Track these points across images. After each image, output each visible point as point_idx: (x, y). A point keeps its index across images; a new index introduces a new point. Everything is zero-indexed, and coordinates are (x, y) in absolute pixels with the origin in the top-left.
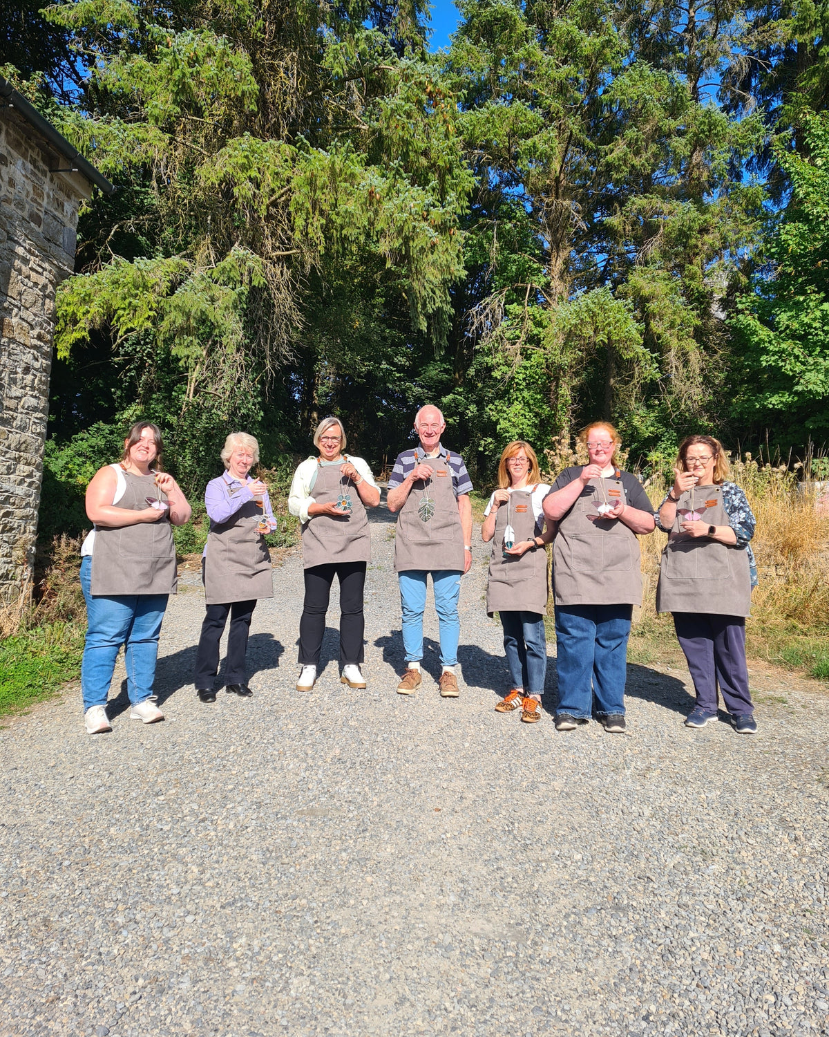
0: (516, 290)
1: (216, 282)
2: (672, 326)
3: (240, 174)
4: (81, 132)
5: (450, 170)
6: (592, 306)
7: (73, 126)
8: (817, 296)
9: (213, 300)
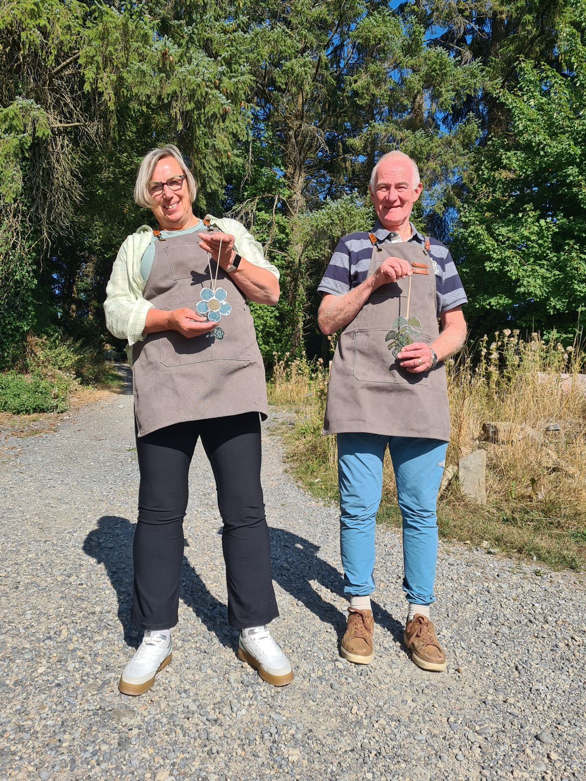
0: (266, 200)
3: (28, 20)
8: (534, 213)
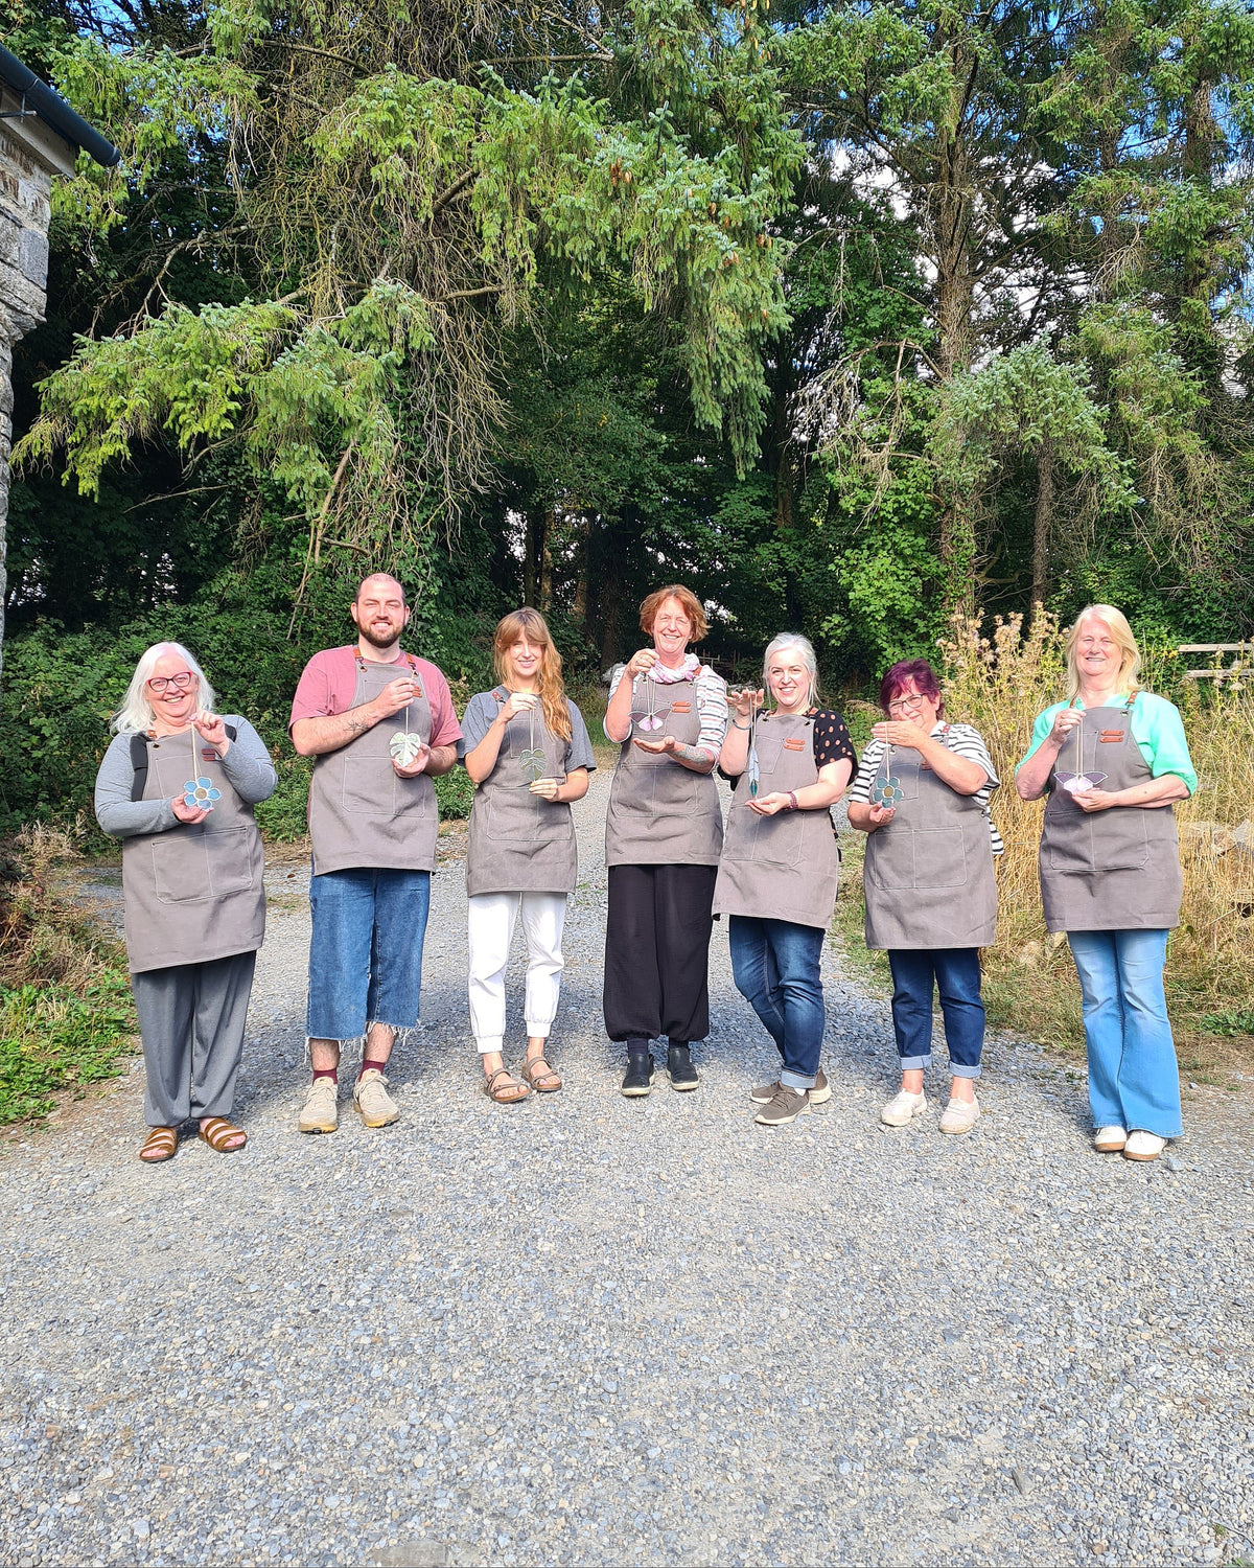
0: (880, 353)
1: (347, 346)
2: (1158, 408)
3: (381, 142)
4: (100, 75)
5: (760, 129)
6: (1015, 376)
7: (85, 63)
9: (341, 377)
